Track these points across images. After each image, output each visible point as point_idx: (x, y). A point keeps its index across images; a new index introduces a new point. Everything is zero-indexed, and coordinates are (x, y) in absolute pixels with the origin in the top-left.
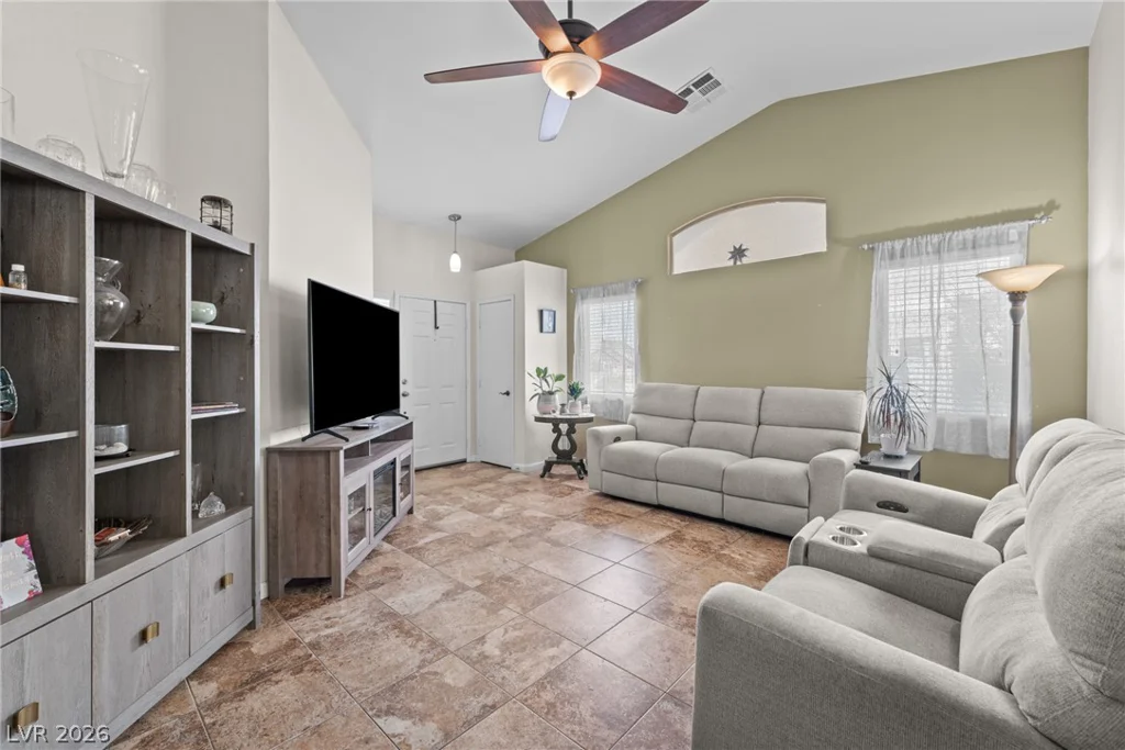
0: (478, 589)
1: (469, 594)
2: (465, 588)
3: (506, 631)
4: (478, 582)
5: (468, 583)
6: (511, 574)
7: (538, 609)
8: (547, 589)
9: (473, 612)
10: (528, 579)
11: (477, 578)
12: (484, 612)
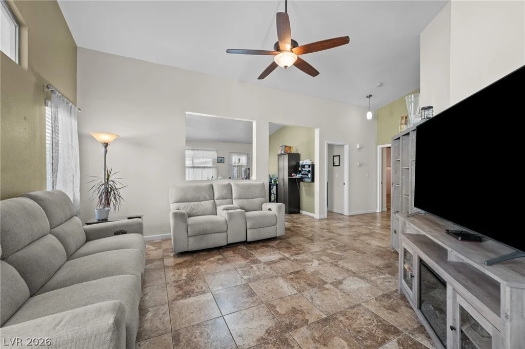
0: (326, 283)
1: (329, 281)
2: (332, 284)
3: (311, 265)
4: (325, 286)
5: (332, 287)
6: (309, 288)
7: (298, 270)
8: (292, 276)
9: (325, 273)
10: (299, 283)
11: (328, 289)
12: (320, 272)
